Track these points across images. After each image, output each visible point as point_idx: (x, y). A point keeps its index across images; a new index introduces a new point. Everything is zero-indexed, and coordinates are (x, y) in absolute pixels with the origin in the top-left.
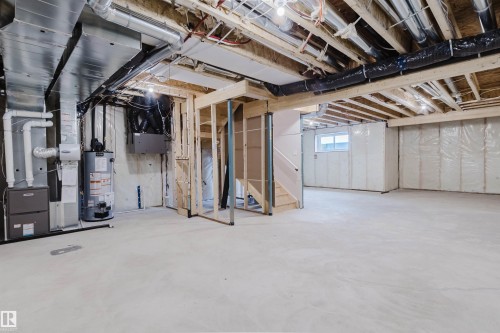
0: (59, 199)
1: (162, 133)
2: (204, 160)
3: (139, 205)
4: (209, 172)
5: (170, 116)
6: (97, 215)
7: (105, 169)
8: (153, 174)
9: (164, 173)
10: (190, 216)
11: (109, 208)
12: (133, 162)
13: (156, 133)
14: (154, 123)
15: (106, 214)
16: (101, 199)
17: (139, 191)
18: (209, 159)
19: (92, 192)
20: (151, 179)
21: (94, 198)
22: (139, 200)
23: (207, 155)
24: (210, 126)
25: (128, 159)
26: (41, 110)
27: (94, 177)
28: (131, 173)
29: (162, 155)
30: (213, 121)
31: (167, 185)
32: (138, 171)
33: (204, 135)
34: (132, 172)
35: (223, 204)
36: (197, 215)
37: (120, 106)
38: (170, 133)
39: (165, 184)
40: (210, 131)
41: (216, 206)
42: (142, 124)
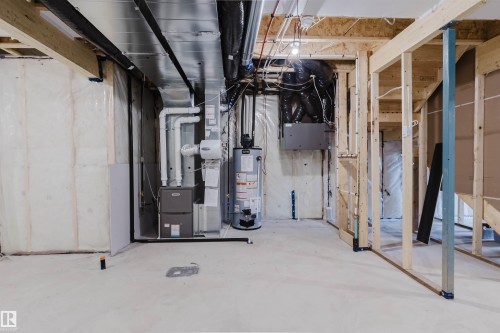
0: (202, 202)
1: (321, 121)
2: (387, 158)
3: (294, 214)
4: (396, 177)
5: (333, 96)
6: (242, 223)
7: (251, 169)
8: (310, 177)
9: (326, 176)
10: (356, 248)
11: (254, 216)
12: (287, 160)
13: (314, 121)
14: (310, 108)
15: (252, 223)
16: (246, 205)
17: (293, 197)
18: (395, 157)
19: (238, 195)
20: (308, 183)
21: (239, 203)
22: (293, 208)
23: (392, 151)
24: (399, 102)
25: (282, 158)
26: (188, 105)
27: (241, 178)
28: (284, 174)
29: (323, 152)
30: (406, 94)
31: (330, 193)
32: (293, 173)
33: (388, 118)
34: (285, 172)
35: (423, 234)
36: (369, 249)
37: (273, 93)
38: (333, 120)
39: (326, 190)
40: (399, 111)
41: (408, 235)
42: (296, 111)
